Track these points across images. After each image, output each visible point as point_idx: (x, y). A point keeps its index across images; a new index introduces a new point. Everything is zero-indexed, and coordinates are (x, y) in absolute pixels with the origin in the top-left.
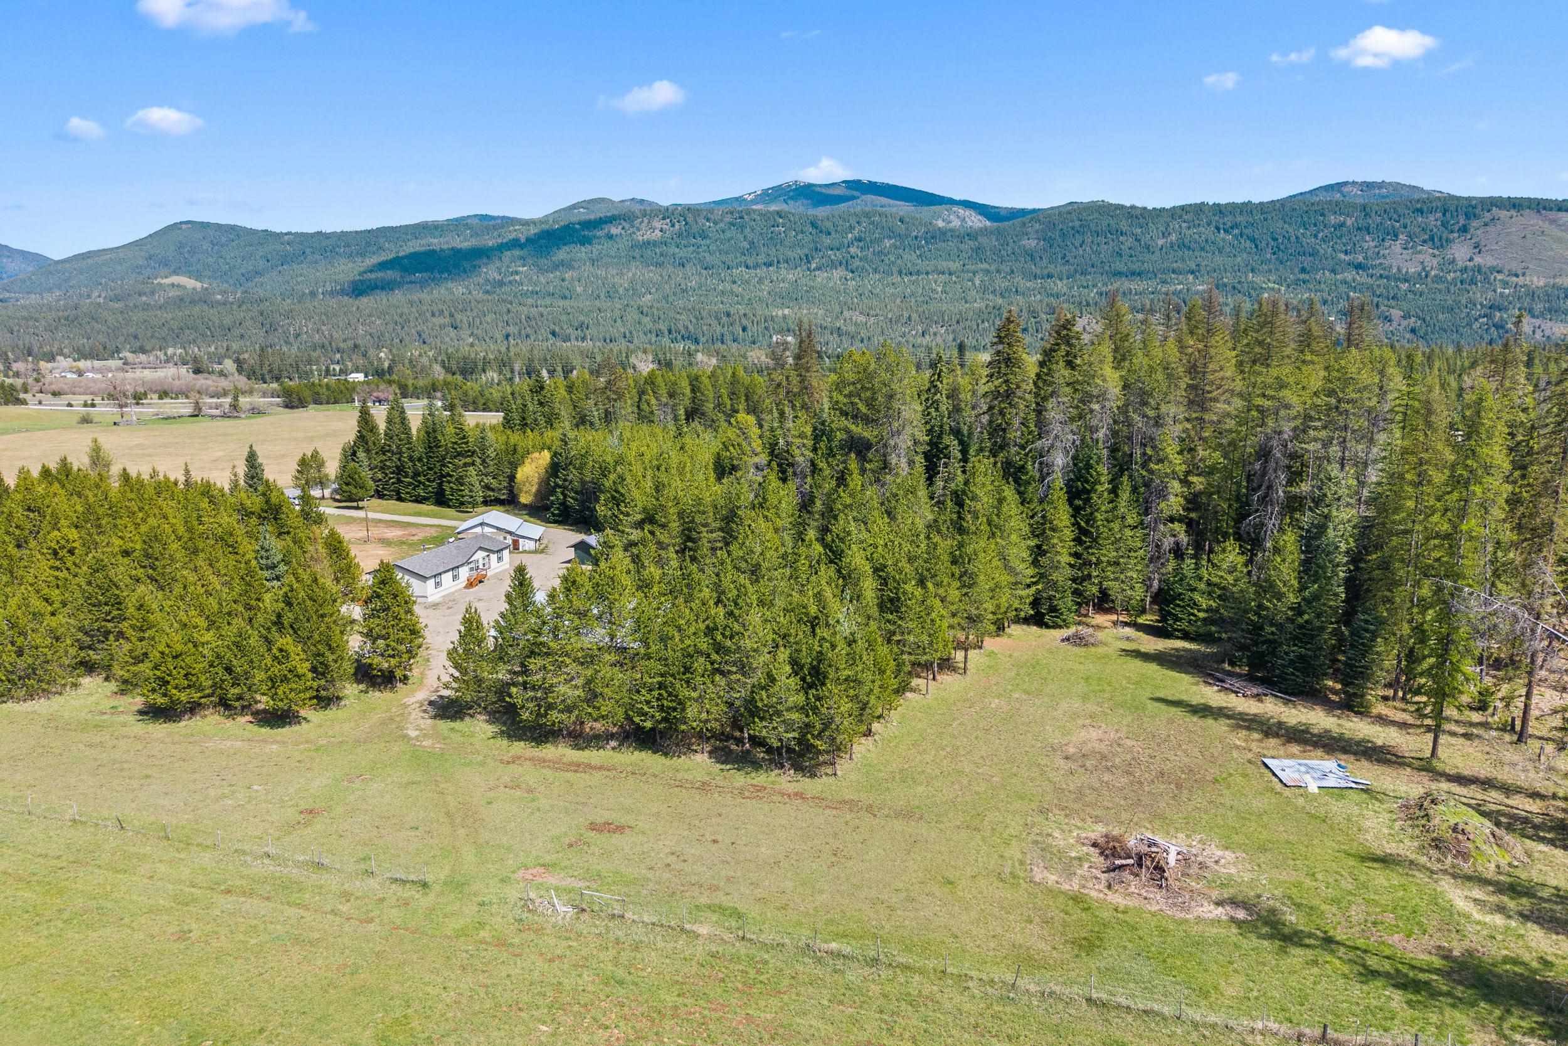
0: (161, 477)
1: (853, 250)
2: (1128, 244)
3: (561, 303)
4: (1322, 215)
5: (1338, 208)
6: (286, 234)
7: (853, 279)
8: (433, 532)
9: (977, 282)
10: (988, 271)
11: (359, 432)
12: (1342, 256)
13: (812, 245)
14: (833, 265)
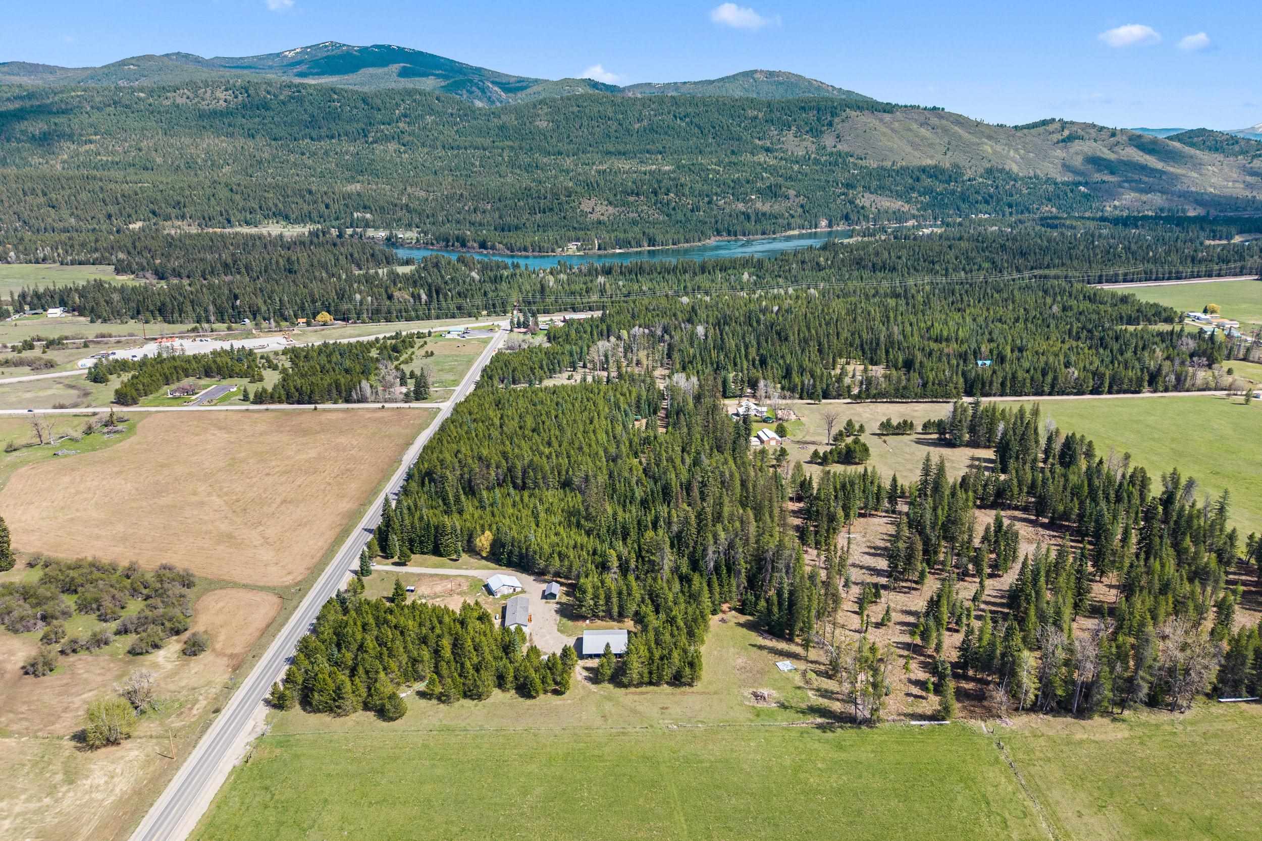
1: (401, 125)
2: (614, 128)
7: (406, 152)
9: (506, 158)
10: (512, 148)
13: (366, 120)
14: (387, 139)
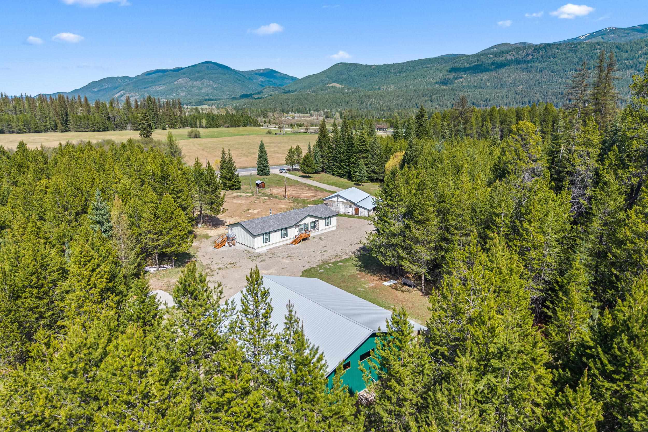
3: (479, 90)
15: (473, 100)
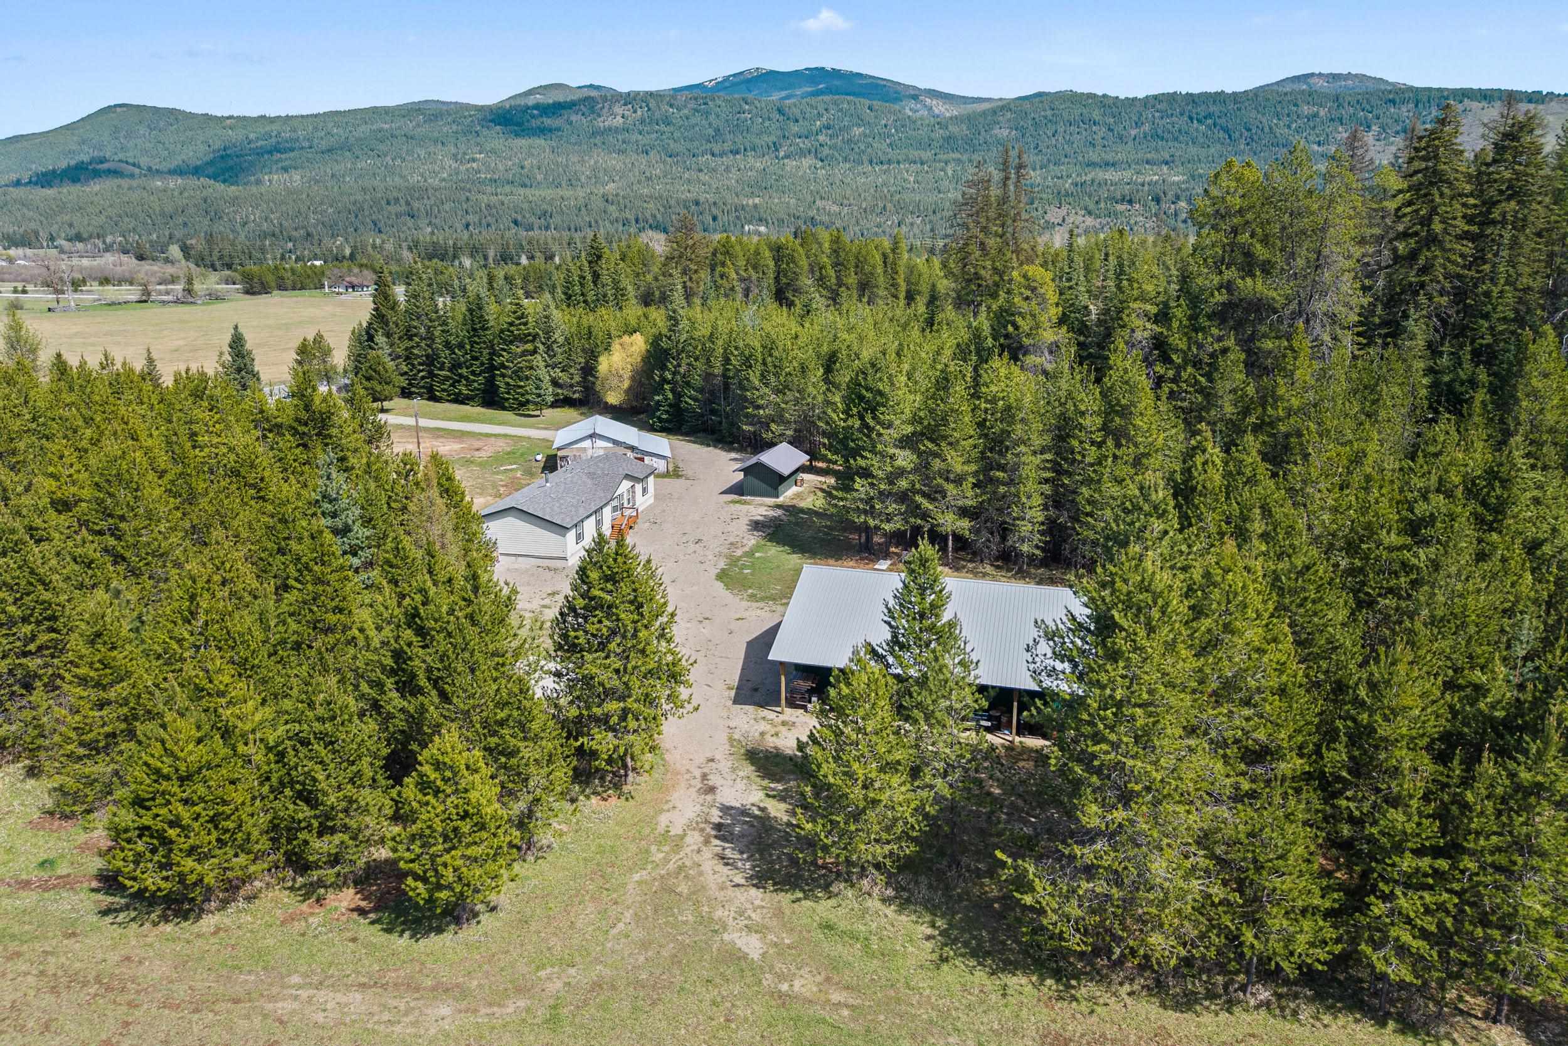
0: (118, 366)
1: (821, 138)
2: (1101, 134)
3: (522, 191)
4: (1296, 105)
5: (1312, 96)
6: (228, 118)
7: (823, 168)
8: (502, 445)
9: (950, 172)
10: (960, 161)
11: (376, 309)
12: (1316, 147)
13: (779, 133)
14: (803, 153)
15: (514, 215)
